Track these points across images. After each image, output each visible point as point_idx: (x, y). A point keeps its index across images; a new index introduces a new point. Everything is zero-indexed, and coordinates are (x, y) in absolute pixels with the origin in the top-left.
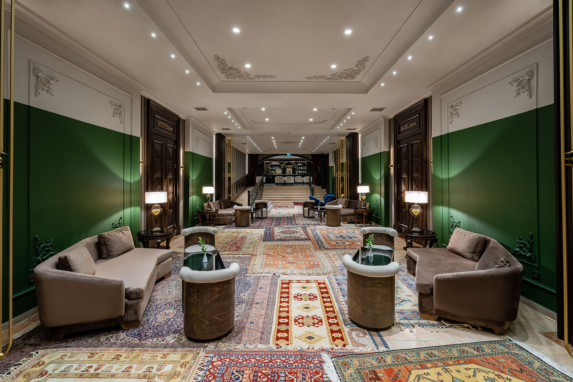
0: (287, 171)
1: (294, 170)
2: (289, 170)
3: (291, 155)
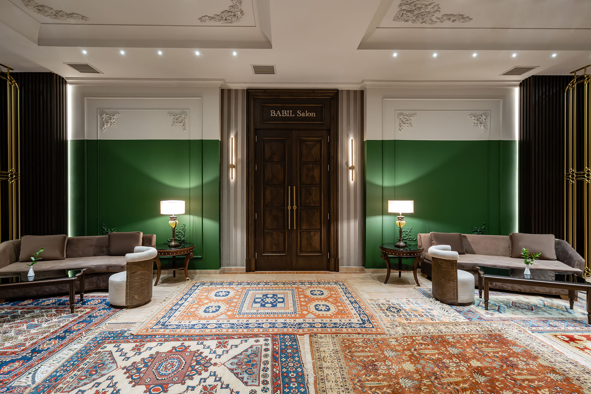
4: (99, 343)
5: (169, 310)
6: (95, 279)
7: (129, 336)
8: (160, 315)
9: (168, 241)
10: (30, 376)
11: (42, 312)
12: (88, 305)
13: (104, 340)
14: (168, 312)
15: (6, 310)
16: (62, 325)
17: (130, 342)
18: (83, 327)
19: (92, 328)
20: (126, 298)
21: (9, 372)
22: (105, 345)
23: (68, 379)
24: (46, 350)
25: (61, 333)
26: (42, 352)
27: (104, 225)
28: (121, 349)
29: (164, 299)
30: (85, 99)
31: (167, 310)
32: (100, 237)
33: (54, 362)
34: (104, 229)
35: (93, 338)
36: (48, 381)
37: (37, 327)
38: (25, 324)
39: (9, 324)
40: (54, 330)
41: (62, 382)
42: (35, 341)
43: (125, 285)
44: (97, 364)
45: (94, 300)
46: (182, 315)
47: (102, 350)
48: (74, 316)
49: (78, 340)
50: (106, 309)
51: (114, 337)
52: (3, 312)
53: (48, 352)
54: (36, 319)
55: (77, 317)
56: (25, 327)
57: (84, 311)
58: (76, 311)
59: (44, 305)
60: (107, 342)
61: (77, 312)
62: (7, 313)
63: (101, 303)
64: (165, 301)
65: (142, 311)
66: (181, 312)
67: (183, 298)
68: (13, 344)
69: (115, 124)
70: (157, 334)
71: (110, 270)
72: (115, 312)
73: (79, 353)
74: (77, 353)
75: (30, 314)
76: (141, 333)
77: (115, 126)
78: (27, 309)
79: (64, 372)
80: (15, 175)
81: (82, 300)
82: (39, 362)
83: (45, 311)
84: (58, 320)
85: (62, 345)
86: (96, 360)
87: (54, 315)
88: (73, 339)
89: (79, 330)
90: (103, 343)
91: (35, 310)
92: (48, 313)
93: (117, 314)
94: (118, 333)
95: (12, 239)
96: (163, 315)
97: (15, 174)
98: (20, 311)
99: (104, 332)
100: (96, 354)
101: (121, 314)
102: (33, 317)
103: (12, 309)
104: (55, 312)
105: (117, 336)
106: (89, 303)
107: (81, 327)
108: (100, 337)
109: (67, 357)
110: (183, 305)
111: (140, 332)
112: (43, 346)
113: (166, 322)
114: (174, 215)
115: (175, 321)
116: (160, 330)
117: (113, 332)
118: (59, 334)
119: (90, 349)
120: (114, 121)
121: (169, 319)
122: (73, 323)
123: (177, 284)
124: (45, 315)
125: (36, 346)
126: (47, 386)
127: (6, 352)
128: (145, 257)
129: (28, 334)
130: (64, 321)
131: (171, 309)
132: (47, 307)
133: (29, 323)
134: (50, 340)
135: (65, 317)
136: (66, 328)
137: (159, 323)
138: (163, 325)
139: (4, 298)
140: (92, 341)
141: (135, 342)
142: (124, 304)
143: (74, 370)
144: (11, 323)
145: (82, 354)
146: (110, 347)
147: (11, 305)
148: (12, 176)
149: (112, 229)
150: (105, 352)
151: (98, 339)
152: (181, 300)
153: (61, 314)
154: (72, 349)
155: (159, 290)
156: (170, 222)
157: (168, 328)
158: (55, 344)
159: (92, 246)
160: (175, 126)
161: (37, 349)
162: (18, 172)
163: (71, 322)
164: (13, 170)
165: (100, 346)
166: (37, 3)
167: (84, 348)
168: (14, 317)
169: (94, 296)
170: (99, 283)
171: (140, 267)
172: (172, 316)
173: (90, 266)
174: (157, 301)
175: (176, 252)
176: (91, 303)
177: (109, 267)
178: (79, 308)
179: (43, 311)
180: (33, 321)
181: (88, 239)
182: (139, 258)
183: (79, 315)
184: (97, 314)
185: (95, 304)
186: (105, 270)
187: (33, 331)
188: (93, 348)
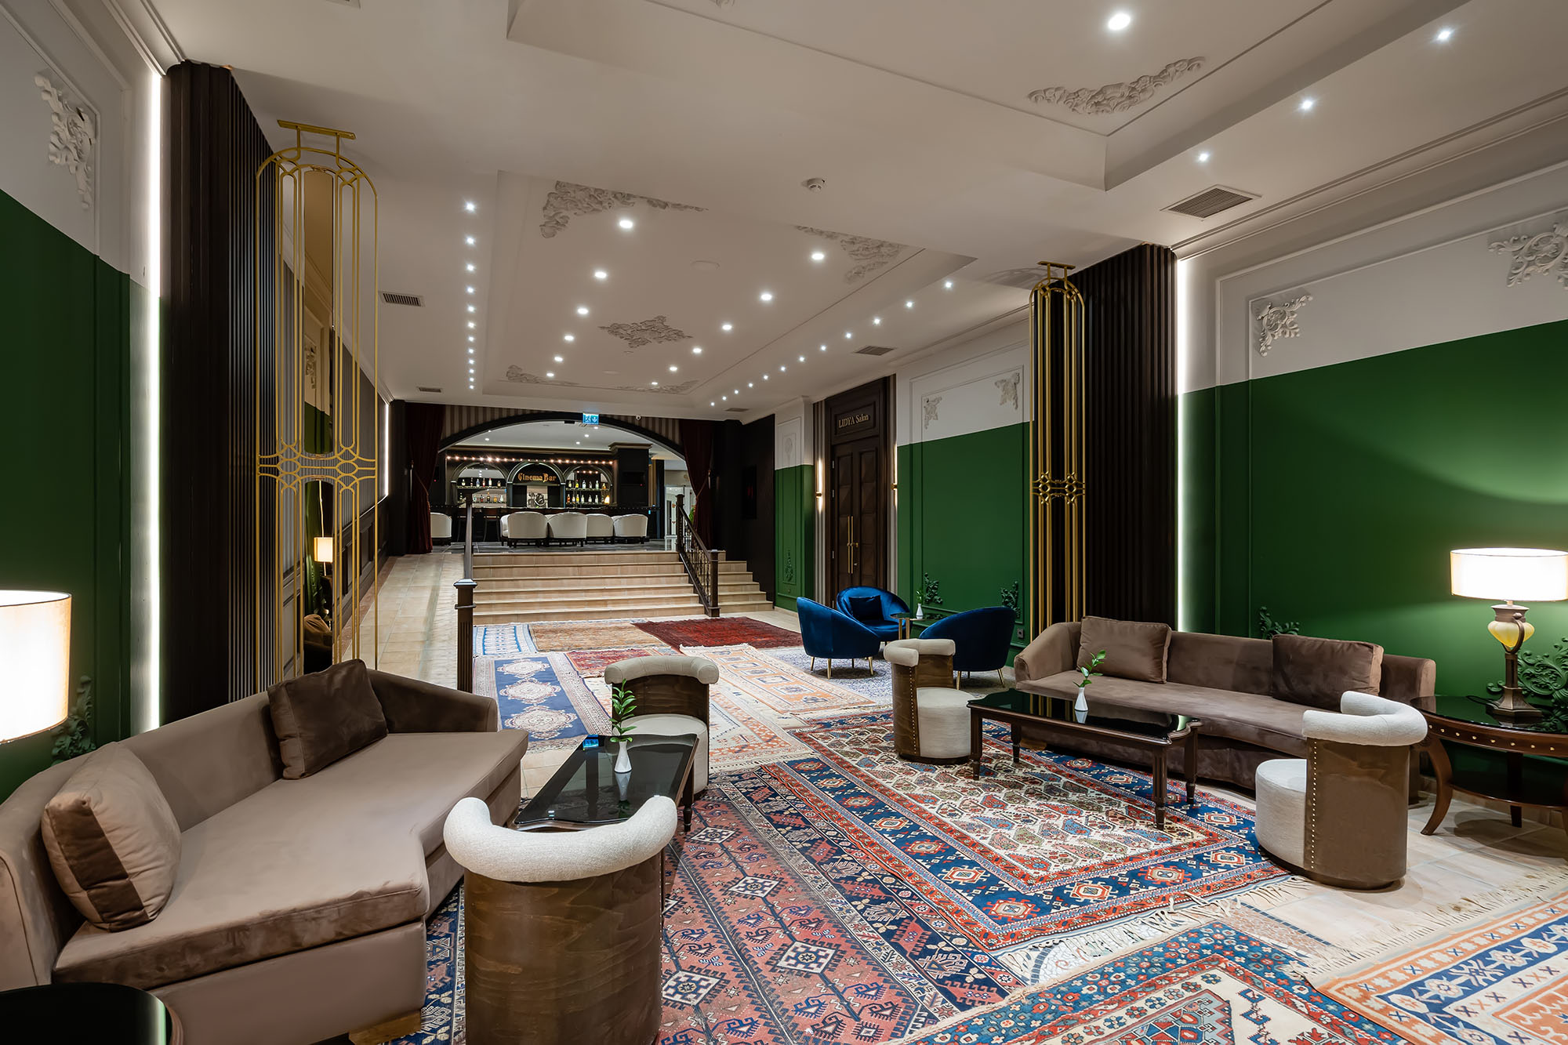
0: (528, 497)
1: (555, 492)
2: (537, 493)
3: (604, 420)
4: (1202, 955)
5: (1474, 959)
6: (1227, 754)
7: (1295, 983)
8: (1427, 957)
9: (1489, 691)
10: (1034, 954)
11: (1100, 800)
12: (1202, 820)
13: (1218, 952)
14: (1466, 963)
15: (1043, 768)
16: (1130, 852)
17: (1294, 1006)
18: (1174, 883)
19: (1194, 897)
20: (1306, 845)
21: (1003, 921)
22: (1216, 972)
23: (1100, 1023)
24: (1081, 905)
25: (1120, 873)
26: (1072, 906)
27: (1264, 611)
28: (1260, 1013)
29: (1457, 900)
30: (1218, 282)
31: (1464, 951)
32: (1252, 642)
33: (1086, 948)
34: (1263, 622)
35: (1192, 931)
36: (1059, 996)
37: (1081, 832)
38: (1063, 815)
39: (1038, 802)
40: (1110, 858)
41: (1085, 1021)
42: (1068, 867)
43: (1302, 805)
44: (1181, 1025)
45: (1220, 811)
46: (1534, 1009)
47: (1205, 986)
48: (1162, 839)
49: (1154, 915)
50: (1247, 854)
51: (1248, 960)
52: (1038, 770)
53: (1082, 910)
54: (1084, 813)
55: (1169, 845)
56: (1059, 822)
57: (1188, 835)
58: (1169, 828)
59: (1108, 783)
60: (1223, 965)
61: (1171, 830)
62: (1043, 776)
63: (1235, 829)
64: (1458, 909)
65: (1361, 912)
66: (1529, 990)
67: (1546, 929)
68: (1030, 855)
69: (1295, 326)
70: (1404, 1033)
71: (1270, 742)
72: (1269, 875)
73: (1146, 956)
74: (1141, 954)
75: (1078, 794)
76: (1340, 996)
77: (1296, 333)
78: (1077, 781)
79: (1099, 993)
80: (1077, 487)
81: (1189, 799)
82: (1059, 930)
83: (1108, 800)
84: (1125, 834)
85: (1115, 910)
86: (1180, 1007)
87: (1120, 818)
88: (1143, 905)
89: (1164, 885)
90: (1214, 962)
91: (1090, 790)
92: (1111, 807)
93: (1274, 884)
94: (1263, 953)
95: (1071, 620)
96: (1442, 964)
97: (1076, 484)
98: (1064, 779)
99: (1225, 927)
100: (1186, 987)
101: (1286, 889)
102: (1081, 804)
103: (1053, 771)
104: (1124, 810)
105: (1259, 961)
106: (1206, 816)
107: (1169, 880)
108: (1211, 936)
109: (1119, 952)
110: (1543, 964)
111: (1339, 990)
112: (1078, 892)
113: (1449, 1001)
114: (1515, 602)
115: (1494, 1021)
116: (1417, 1022)
117: (1248, 941)
118: (1116, 875)
119: (1173, 961)
120: (1292, 318)
121: (1466, 994)
122: (1155, 857)
123: (1527, 858)
124: (1104, 810)
125: (1066, 882)
126: (1053, 1007)
127: (1014, 867)
128: (1375, 734)
129: (1062, 842)
130: (1137, 844)
131: (1484, 957)
132: (1113, 790)
133: (1070, 817)
134: (1095, 880)
135: (1142, 833)
136: (1137, 866)
137: (1421, 993)
138: (1437, 1006)
139: (1044, 741)
140: (1185, 939)
141: (1312, 1016)
142: (1299, 862)
143: (1121, 1003)
144: (1042, 802)
145: (1152, 965)
146: (1229, 988)
147: (1056, 761)
148: (1071, 488)
149: (1287, 625)
150: (1212, 998)
151: (1203, 941)
152: (1536, 935)
153: (1135, 822)
154: (1134, 936)
155: (1439, 857)
156: (1495, 626)
157: (1454, 1035)
158: (1102, 897)
159: (1229, 662)
160: (1520, 280)
161: (1065, 892)
162: (1082, 481)
163: (1151, 854)
164: (1073, 476)
165: (1203, 969)
166: (1091, 91)
167: (1161, 950)
168: (1051, 790)
169: (1222, 801)
170: (1238, 768)
171: (1355, 763)
172: (1481, 987)
173: (1216, 716)
174: (1426, 897)
175: (1523, 743)
176: (1212, 818)
177: (1265, 731)
178: (1178, 820)
179: (1102, 798)
180: (1079, 814)
181: (1218, 643)
182: (1349, 735)
183: (1175, 842)
184: (1219, 857)
185: (1221, 827)
186: (1253, 738)
187: (1072, 840)
188: (1184, 962)
